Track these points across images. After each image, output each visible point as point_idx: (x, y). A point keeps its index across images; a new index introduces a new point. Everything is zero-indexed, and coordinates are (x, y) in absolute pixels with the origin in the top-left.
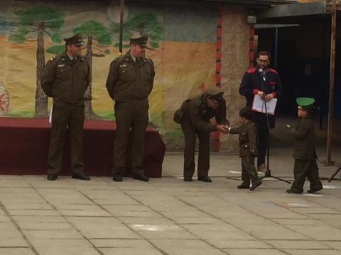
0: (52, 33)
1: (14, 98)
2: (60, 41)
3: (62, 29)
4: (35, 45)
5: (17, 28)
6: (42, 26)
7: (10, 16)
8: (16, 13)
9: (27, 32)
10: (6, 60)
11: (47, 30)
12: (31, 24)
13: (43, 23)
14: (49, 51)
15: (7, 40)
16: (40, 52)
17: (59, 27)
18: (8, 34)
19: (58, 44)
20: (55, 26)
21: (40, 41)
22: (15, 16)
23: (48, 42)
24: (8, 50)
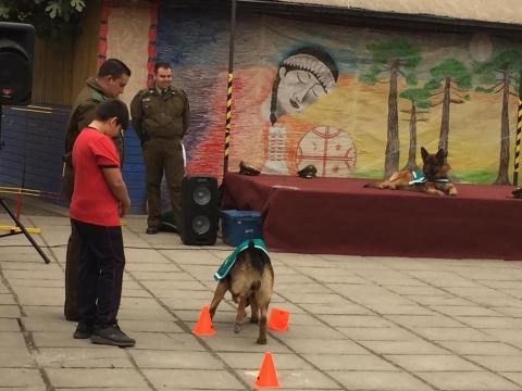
0: (407, 72)
1: (363, 153)
2: (415, 84)
3: (418, 68)
4: (387, 88)
5: (368, 66)
6: (397, 64)
7: (363, 52)
8: (368, 48)
9: (379, 71)
10: (354, 106)
11: (402, 69)
12: (384, 62)
13: (398, 60)
14: (403, 96)
15: (356, 80)
16: (393, 96)
17: (414, 66)
18: (358, 73)
19: (413, 87)
20: (411, 64)
21: (393, 82)
22: (367, 51)
23: (402, 85)
24: (357, 93)
